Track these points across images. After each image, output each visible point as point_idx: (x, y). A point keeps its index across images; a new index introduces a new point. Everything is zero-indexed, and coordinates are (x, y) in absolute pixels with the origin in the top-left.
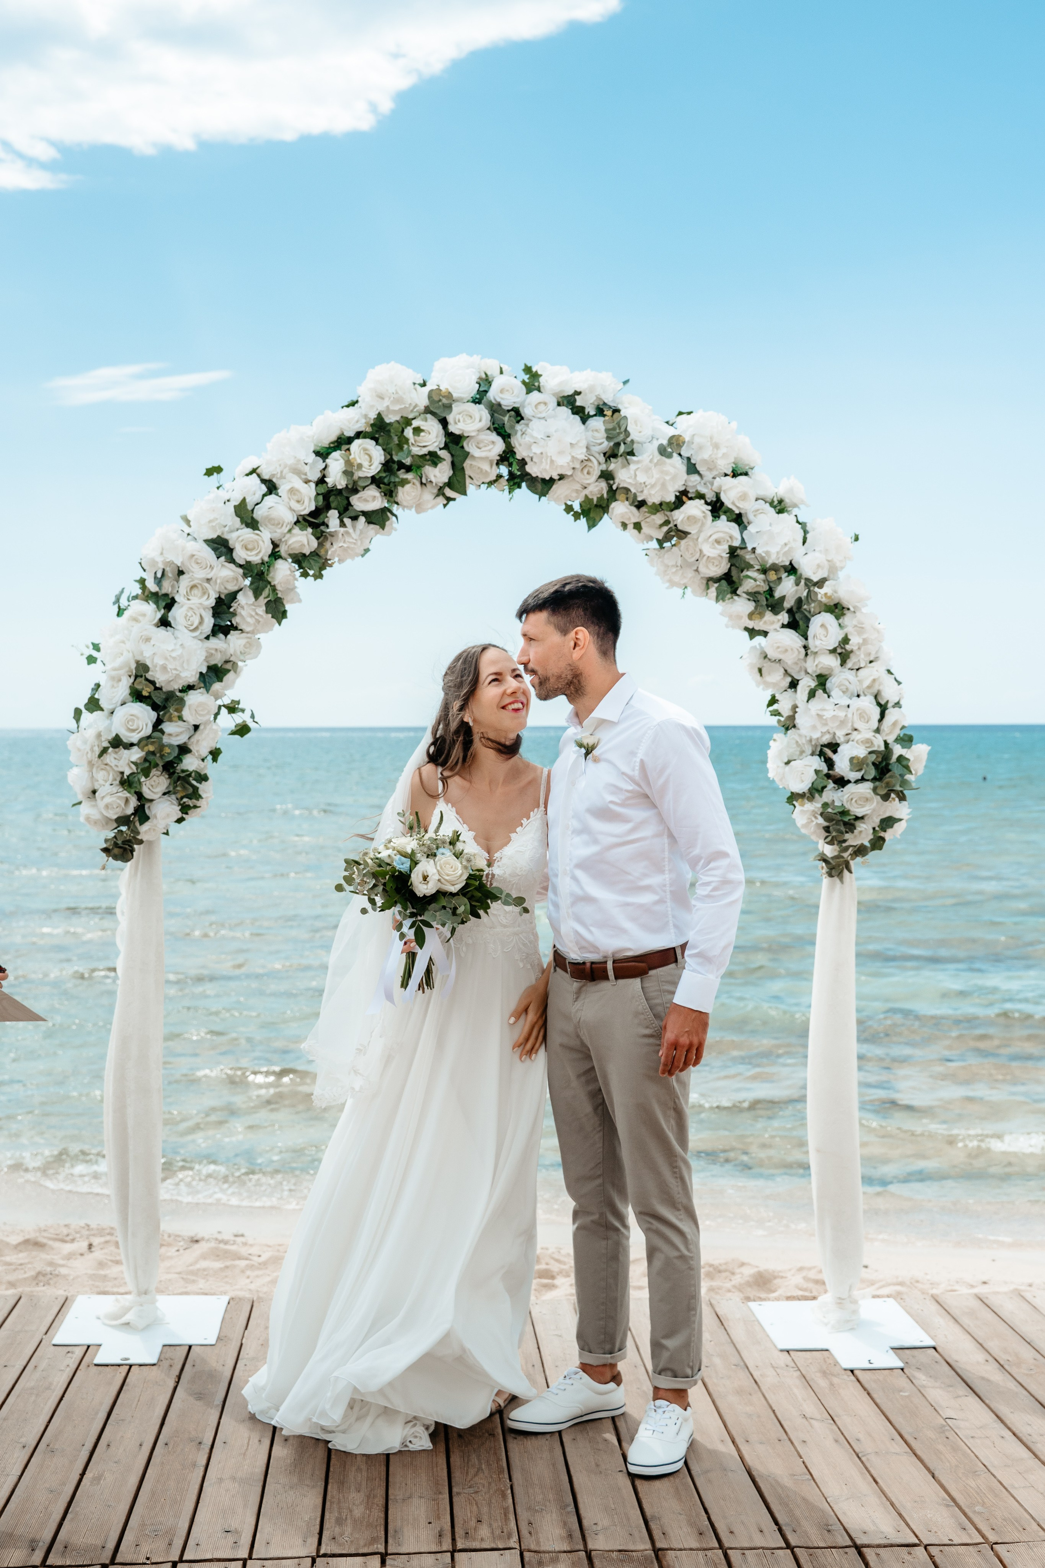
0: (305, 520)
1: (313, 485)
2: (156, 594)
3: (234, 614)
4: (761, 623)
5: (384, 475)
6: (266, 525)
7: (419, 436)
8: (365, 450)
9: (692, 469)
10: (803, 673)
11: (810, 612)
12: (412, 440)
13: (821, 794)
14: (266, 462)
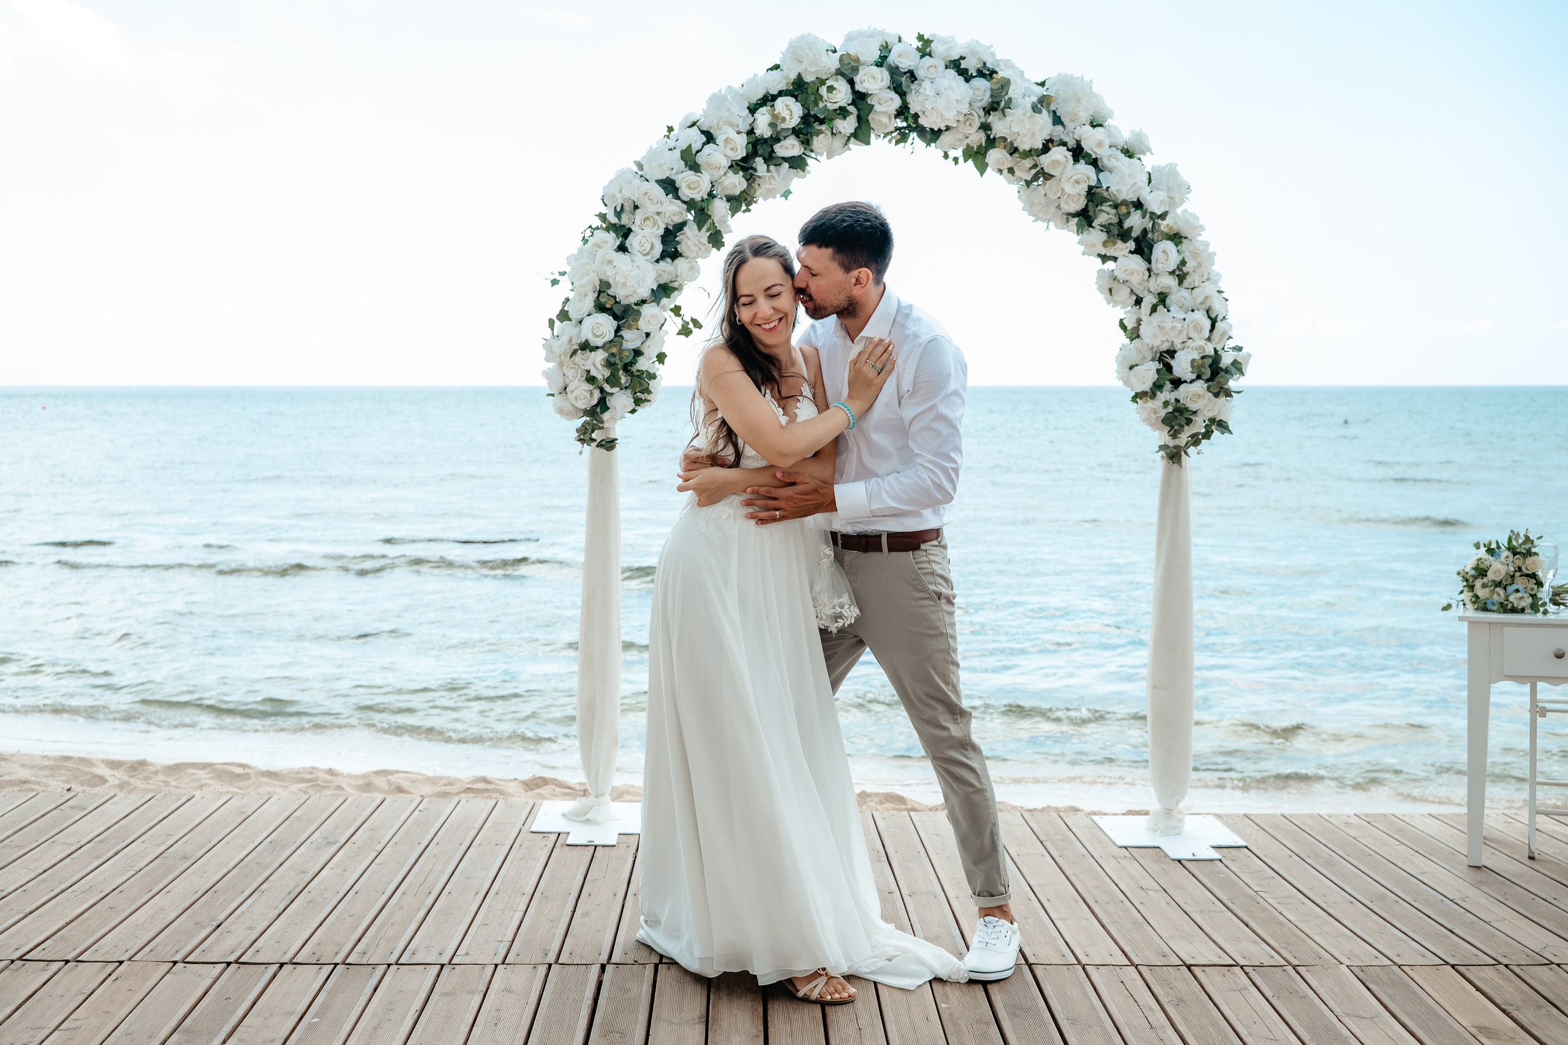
0: (737, 164)
1: (745, 135)
2: (615, 224)
3: (679, 243)
4: (1112, 250)
5: (803, 126)
6: (705, 170)
7: (832, 93)
8: (787, 106)
9: (1057, 120)
10: (1145, 292)
11: (1153, 240)
12: (825, 98)
13: (1161, 393)
14: (706, 115)
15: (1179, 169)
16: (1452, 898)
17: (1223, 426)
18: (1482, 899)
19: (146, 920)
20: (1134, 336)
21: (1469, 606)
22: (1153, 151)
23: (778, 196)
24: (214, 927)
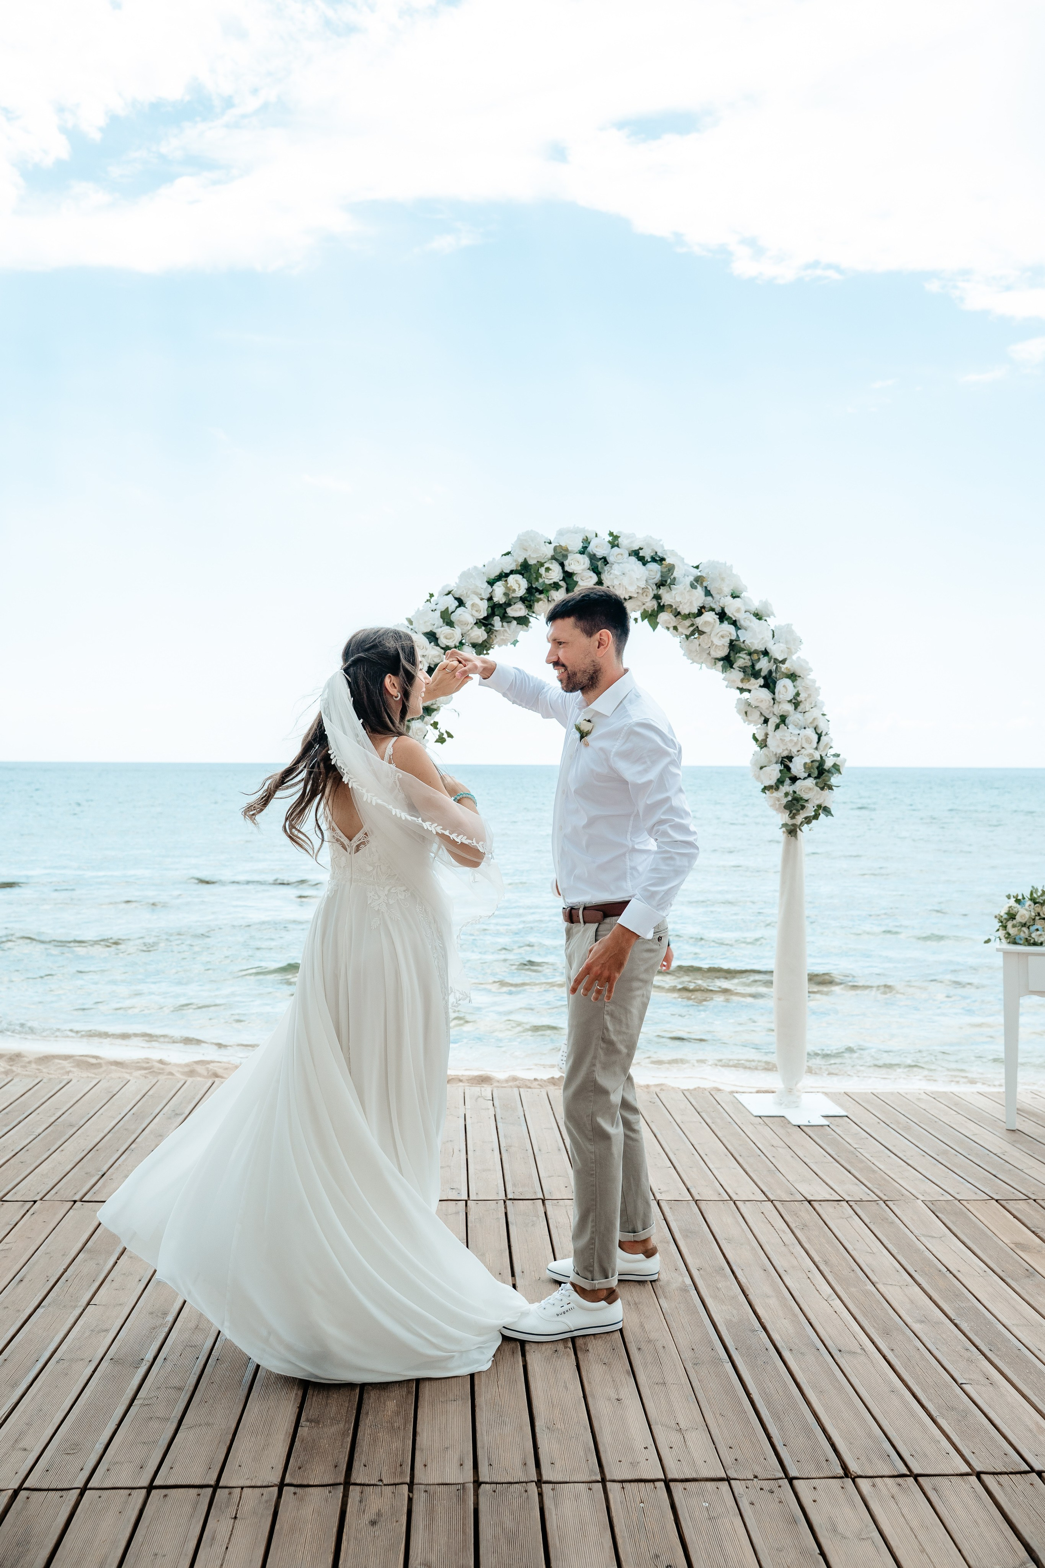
0: (480, 622)
1: (486, 601)
4: (747, 685)
5: (527, 595)
6: (458, 626)
7: (548, 572)
8: (516, 581)
9: (708, 593)
10: (771, 714)
11: (776, 678)
12: (544, 575)
13: (783, 786)
14: (458, 587)
15: (793, 628)
16: (995, 1153)
17: (827, 811)
18: (1017, 1154)
19: (50, 1171)
20: (763, 745)
21: (1004, 940)
22: (776, 615)
23: (509, 644)
24: (100, 1176)
